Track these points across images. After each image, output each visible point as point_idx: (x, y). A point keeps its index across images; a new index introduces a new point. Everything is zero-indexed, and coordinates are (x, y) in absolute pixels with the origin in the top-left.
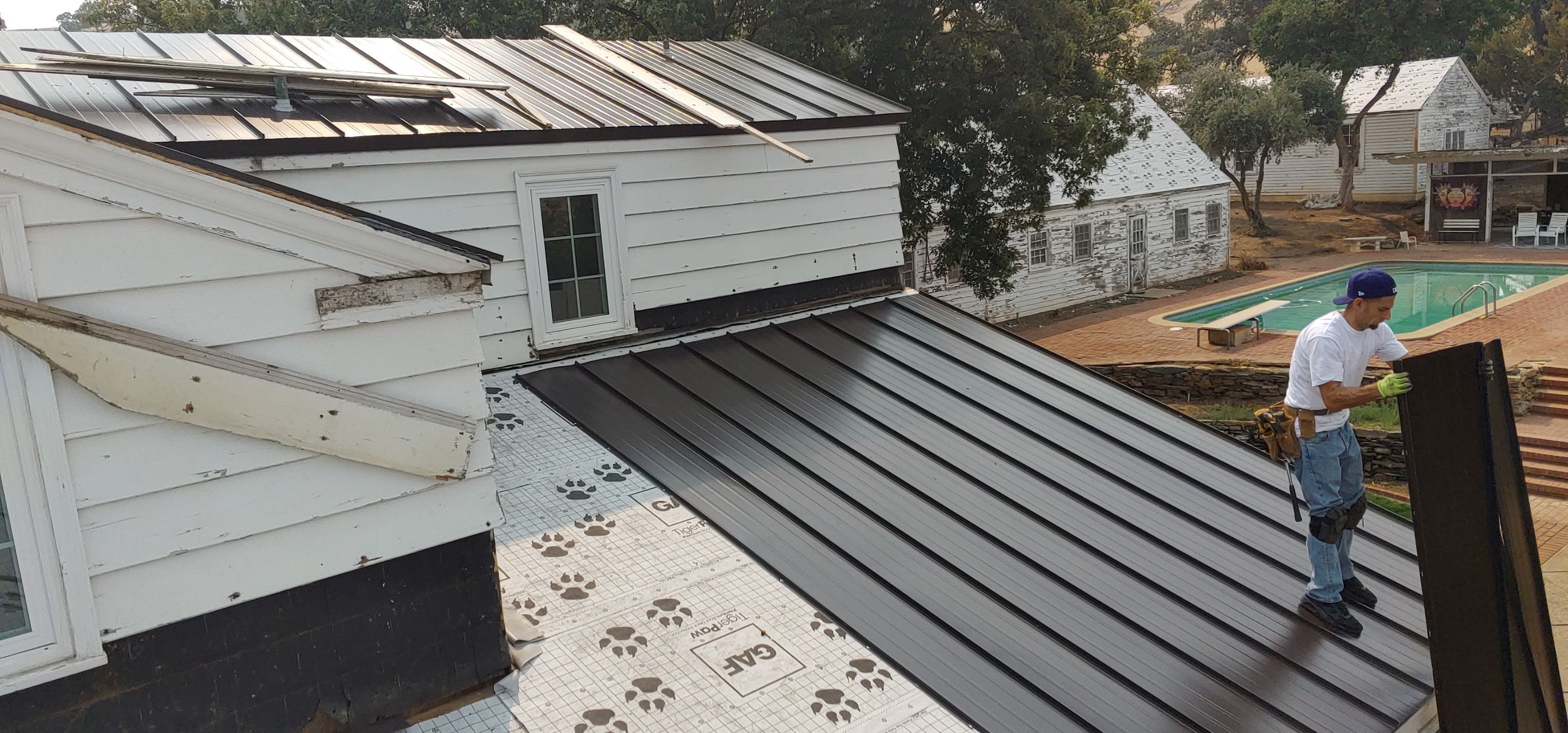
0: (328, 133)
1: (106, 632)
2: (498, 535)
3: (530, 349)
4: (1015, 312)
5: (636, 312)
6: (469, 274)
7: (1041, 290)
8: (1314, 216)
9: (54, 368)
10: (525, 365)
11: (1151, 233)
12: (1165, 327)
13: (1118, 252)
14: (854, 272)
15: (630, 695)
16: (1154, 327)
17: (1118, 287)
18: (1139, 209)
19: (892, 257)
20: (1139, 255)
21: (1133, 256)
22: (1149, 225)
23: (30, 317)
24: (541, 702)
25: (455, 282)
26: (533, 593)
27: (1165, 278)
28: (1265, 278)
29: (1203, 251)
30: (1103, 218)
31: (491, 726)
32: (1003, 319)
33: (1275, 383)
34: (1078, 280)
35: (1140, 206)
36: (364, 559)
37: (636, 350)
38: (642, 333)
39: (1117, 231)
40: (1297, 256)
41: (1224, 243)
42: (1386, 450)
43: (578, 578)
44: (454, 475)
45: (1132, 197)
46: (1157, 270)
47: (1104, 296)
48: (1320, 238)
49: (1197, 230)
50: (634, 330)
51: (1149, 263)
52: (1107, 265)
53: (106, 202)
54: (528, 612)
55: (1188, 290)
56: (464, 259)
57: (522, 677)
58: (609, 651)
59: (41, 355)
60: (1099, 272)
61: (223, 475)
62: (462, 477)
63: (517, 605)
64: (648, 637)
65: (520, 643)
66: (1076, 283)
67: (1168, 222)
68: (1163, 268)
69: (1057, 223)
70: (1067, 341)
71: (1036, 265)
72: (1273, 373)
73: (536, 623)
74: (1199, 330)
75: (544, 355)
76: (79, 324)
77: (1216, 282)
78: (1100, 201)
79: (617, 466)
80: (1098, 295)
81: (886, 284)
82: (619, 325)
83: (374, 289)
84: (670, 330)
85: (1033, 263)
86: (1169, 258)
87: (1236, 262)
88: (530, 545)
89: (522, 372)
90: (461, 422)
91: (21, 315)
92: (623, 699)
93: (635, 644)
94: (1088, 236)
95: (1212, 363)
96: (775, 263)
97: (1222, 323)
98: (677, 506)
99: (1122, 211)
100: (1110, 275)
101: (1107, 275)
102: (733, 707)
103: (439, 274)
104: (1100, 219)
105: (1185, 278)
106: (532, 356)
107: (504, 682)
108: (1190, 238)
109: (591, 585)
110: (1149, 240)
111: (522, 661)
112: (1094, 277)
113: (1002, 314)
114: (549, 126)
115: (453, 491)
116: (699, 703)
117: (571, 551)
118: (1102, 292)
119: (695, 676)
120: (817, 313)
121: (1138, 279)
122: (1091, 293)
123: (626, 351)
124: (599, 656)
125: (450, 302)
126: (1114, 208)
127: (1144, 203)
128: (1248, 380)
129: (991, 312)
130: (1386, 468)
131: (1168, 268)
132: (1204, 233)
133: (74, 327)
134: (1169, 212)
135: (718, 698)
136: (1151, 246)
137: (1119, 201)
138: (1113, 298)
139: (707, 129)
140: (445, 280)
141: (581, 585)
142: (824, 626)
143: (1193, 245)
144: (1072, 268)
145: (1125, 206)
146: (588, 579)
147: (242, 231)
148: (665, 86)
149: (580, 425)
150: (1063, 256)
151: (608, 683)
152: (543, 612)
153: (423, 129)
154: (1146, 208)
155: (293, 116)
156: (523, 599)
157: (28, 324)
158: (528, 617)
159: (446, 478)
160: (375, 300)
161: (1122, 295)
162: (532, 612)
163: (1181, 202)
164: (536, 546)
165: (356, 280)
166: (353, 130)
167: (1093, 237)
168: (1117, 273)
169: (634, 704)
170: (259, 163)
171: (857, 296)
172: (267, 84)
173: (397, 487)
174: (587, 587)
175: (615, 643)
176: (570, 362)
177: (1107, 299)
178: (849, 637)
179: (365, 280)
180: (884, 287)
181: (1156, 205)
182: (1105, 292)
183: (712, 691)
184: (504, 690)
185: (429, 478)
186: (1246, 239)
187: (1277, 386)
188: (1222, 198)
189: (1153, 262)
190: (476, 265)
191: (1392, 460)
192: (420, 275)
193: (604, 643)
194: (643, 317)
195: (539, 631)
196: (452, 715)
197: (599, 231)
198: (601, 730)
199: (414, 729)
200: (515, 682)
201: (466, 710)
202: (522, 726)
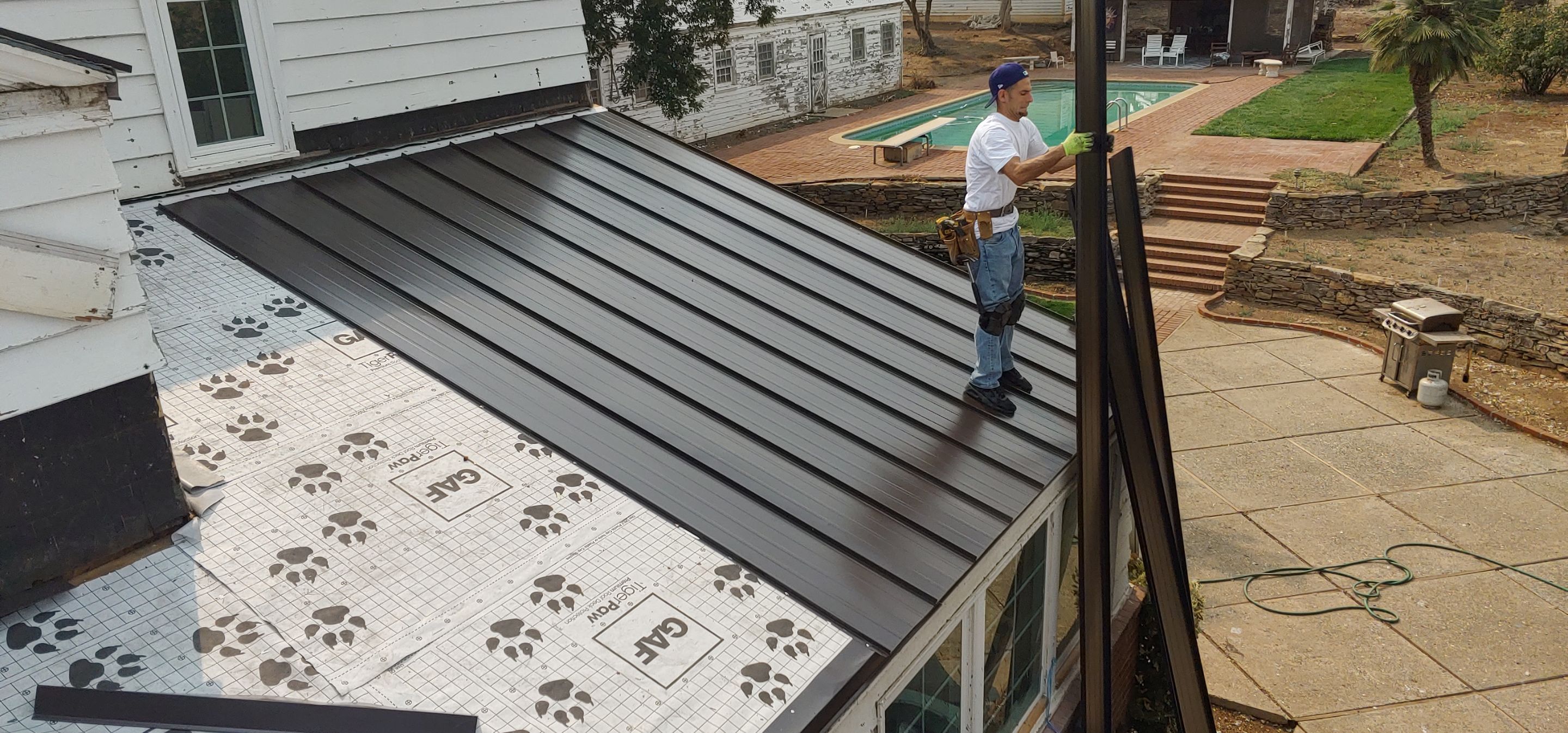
2: (159, 378)
3: (173, 176)
4: (703, 132)
5: (296, 134)
6: (91, 87)
7: (727, 109)
8: (977, 36)
10: (169, 194)
11: (831, 52)
12: (844, 145)
13: (799, 71)
14: (539, 87)
15: (328, 531)
16: (835, 146)
17: (801, 106)
18: (819, 28)
19: (578, 72)
20: (820, 74)
21: (814, 76)
22: (828, 44)
24: (228, 547)
25: (74, 97)
26: (207, 437)
27: (845, 97)
28: (933, 97)
29: (878, 71)
30: (785, 37)
31: (172, 576)
32: (692, 140)
33: (943, 196)
34: (762, 100)
35: (819, 25)
37: (299, 175)
38: (305, 156)
39: (798, 50)
40: (962, 75)
41: (898, 63)
42: (1036, 254)
43: (258, 418)
44: (98, 315)
45: (812, 16)
46: (837, 90)
47: (787, 116)
48: (982, 58)
49: (873, 50)
50: (294, 153)
51: (829, 82)
52: (790, 85)
54: (203, 457)
55: (865, 109)
56: (82, 69)
57: (203, 524)
58: (300, 489)
60: (782, 91)
62: (109, 317)
63: (189, 451)
64: (342, 472)
65: (198, 489)
66: (761, 102)
67: (845, 41)
68: (842, 87)
69: (741, 41)
70: (755, 161)
71: (722, 85)
72: (941, 187)
73: (214, 467)
74: (875, 147)
75: (191, 183)
77: (890, 100)
78: (781, 19)
79: (289, 301)
80: (781, 115)
81: (572, 101)
82: (277, 148)
84: (337, 152)
85: (719, 82)
86: (848, 77)
87: (908, 81)
88: (198, 388)
89: (166, 202)
90: (100, 256)
92: (321, 535)
93: (328, 480)
94: (771, 55)
95: (887, 179)
96: (451, 78)
97: (895, 141)
98: (361, 339)
99: (803, 29)
100: (793, 95)
101: (790, 94)
102: (440, 532)
103: (51, 87)
104: (782, 37)
105: (862, 97)
106: (176, 184)
107: (183, 531)
108: (866, 57)
109: (274, 425)
110: (829, 58)
111: (202, 508)
112: (777, 96)
113: (690, 135)
115: (97, 334)
116: (403, 531)
117: (246, 392)
118: (785, 112)
119: (396, 506)
120: (501, 131)
121: (819, 98)
122: (774, 113)
123: (287, 177)
124: (290, 495)
125: (69, 119)
126: (795, 26)
127: (824, 21)
128: (919, 195)
129: (680, 132)
130: (1036, 270)
131: (846, 88)
132: (879, 53)
134: (846, 31)
135: (423, 525)
136: (831, 65)
137: (799, 19)
138: (796, 118)
140: (60, 95)
141: (262, 426)
142: (529, 447)
143: (869, 65)
144: (755, 87)
145: (805, 25)
146: (269, 419)
149: (243, 259)
150: (747, 75)
151: (302, 522)
152: (221, 456)
154: (825, 26)
156: (195, 444)
158: (204, 462)
159: (89, 319)
161: (804, 115)
162: (208, 457)
163: (857, 22)
164: (205, 388)
167: (776, 56)
168: (799, 92)
169: (333, 539)
171: (543, 113)
173: (27, 331)
174: (268, 427)
175: (306, 480)
176: (224, 190)
177: (790, 119)
178: (555, 455)
181: (833, 24)
182: (788, 111)
183: (416, 519)
184: (184, 539)
185: (67, 320)
186: (918, 58)
187: (944, 199)
188: (896, 17)
189: (832, 82)
190: (98, 76)
191: (1041, 263)
192: (27, 88)
193: (294, 482)
194: (304, 139)
195: (218, 475)
196: (124, 571)
197: (245, 42)
198: (299, 568)
199: (80, 590)
200: (198, 530)
201: (140, 564)
202: (209, 573)
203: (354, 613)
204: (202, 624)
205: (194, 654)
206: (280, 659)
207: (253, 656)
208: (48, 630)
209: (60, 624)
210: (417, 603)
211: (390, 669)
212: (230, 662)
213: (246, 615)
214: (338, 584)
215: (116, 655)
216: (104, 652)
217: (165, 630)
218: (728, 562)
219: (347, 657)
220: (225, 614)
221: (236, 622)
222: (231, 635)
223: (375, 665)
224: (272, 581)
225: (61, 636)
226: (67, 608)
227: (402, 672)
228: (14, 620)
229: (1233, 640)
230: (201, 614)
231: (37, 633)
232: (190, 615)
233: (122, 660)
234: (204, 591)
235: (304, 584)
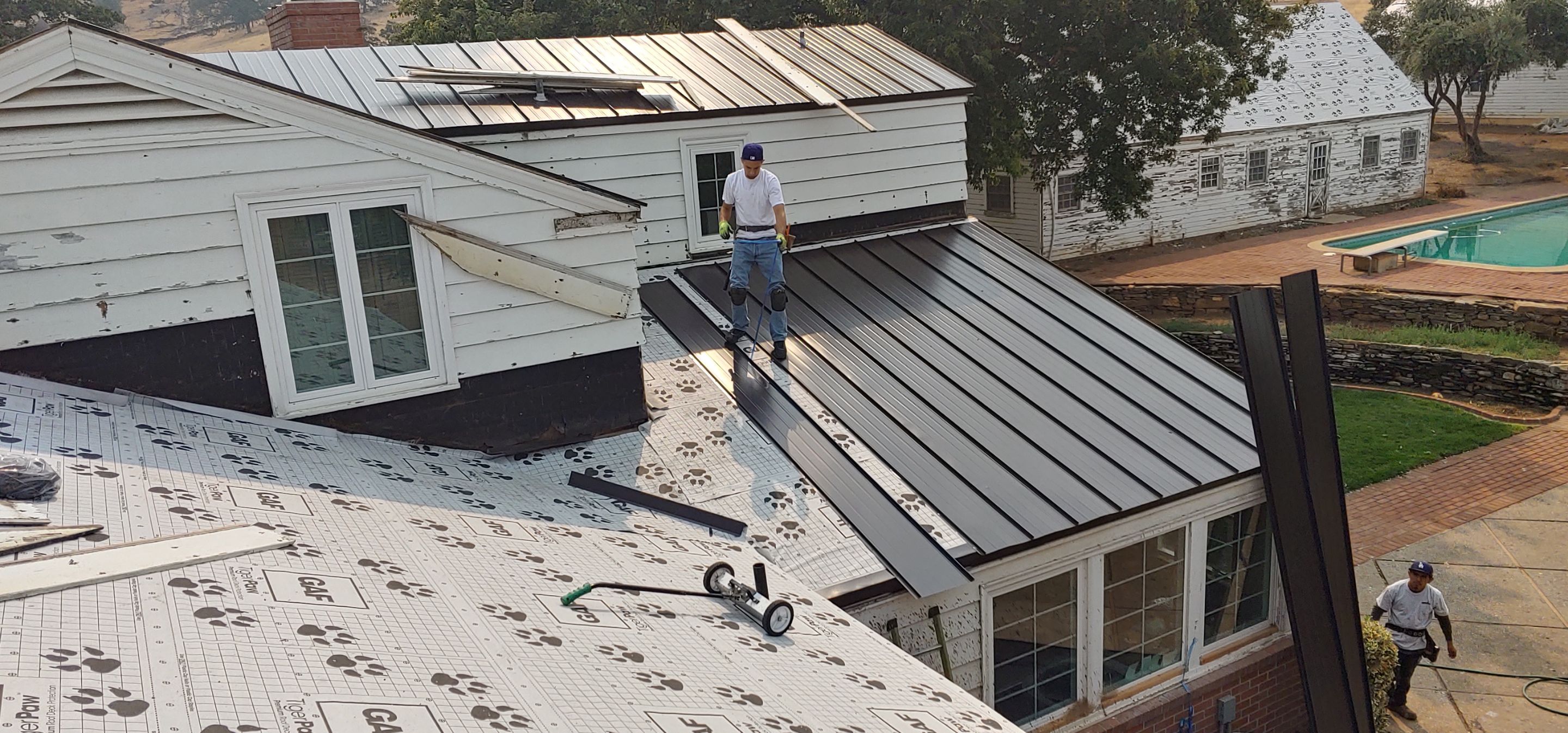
0: (566, 117)
1: (460, 374)
2: (644, 351)
3: (687, 253)
4: (1181, 232)
6: (630, 213)
7: (1210, 212)
8: (1545, 142)
9: (442, 252)
10: (683, 263)
11: (1335, 159)
12: (1319, 252)
13: (1296, 178)
14: (926, 204)
15: (708, 438)
16: (1310, 252)
17: (1294, 211)
18: (1322, 136)
19: (958, 192)
20: (1320, 180)
21: (1313, 182)
22: (1332, 151)
23: (434, 230)
24: (661, 436)
25: (623, 217)
26: (666, 387)
27: (1349, 204)
28: (1456, 207)
29: (1395, 178)
30: (1282, 144)
31: (635, 443)
32: (1169, 239)
33: (1402, 308)
34: (1250, 204)
35: (1323, 133)
36: (574, 354)
39: (1297, 158)
40: (1508, 184)
41: (1420, 170)
42: (1489, 373)
43: (692, 382)
44: (621, 315)
45: (1315, 124)
46: (1338, 195)
47: (1278, 220)
48: (1540, 166)
49: (1389, 157)
51: (1330, 189)
52: (1284, 190)
53: (464, 178)
54: (662, 396)
55: (1367, 216)
56: (627, 205)
57: (653, 425)
58: (702, 417)
59: (437, 246)
60: (1274, 196)
61: (510, 306)
62: (624, 318)
63: (656, 392)
65: (654, 409)
66: (1249, 206)
67: (1355, 148)
68: (1347, 194)
69: (1231, 149)
71: (1208, 189)
72: (1401, 299)
73: (665, 401)
74: (1343, 256)
75: (695, 257)
76: (452, 233)
77: (1402, 209)
78: (1279, 128)
79: (727, 326)
80: (1272, 218)
81: (952, 213)
83: (582, 220)
85: (1203, 186)
86: (1354, 185)
87: (1433, 189)
88: (668, 364)
89: (681, 267)
90: (625, 289)
91: (430, 229)
92: (704, 439)
93: (717, 416)
94: (1263, 161)
95: (1346, 287)
96: (862, 198)
97: (1365, 251)
99: (1303, 138)
100: (1287, 200)
101: (1283, 200)
103: (615, 213)
104: (1278, 145)
105: (1373, 204)
106: (688, 257)
107: (644, 425)
108: (1379, 164)
109: (699, 387)
110: (1332, 166)
111: (654, 417)
112: (1269, 202)
113: (1168, 234)
114: (702, 108)
115: (620, 323)
116: (743, 445)
117: (691, 369)
118: (1276, 216)
121: (1317, 204)
122: (1264, 216)
124: (696, 419)
125: (620, 227)
126: (1294, 135)
127: (1329, 130)
128: (1377, 305)
129: (1156, 231)
130: (1488, 390)
131: (1352, 194)
132: (1397, 160)
133: (450, 234)
134: (1357, 138)
136: (1333, 172)
137: (1299, 128)
138: (1287, 222)
139: (812, 105)
140: (618, 215)
141: (694, 386)
142: (826, 417)
143: (1383, 172)
144: (1244, 192)
145: (1307, 133)
146: (697, 383)
147: (521, 191)
148: (792, 71)
149: (710, 302)
150: (1235, 180)
151: (698, 432)
152: (670, 397)
153: (623, 112)
154: (1331, 134)
155: (546, 104)
156: (660, 390)
157: (434, 233)
158: (662, 399)
159: (616, 317)
160: (583, 225)
161: (1298, 220)
162: (664, 396)
163: (1371, 129)
164: (672, 365)
165: (574, 215)
166: (582, 113)
167: (1269, 163)
168: (1293, 198)
169: (709, 442)
170: (527, 136)
172: (531, 83)
173: (592, 319)
174: (696, 387)
175: (706, 414)
176: (712, 262)
177: (1281, 223)
178: (838, 424)
179: (578, 215)
180: (950, 215)
181: (1344, 131)
182: (1279, 216)
183: (752, 440)
184: (644, 429)
185: (608, 316)
186: (1460, 165)
187: (1403, 311)
188: (1422, 125)
189: (1335, 188)
190: (634, 208)
191: (1493, 383)
192: (605, 213)
193: (700, 413)
195: (665, 405)
196: (616, 438)
198: (690, 451)
199: (595, 441)
200: (650, 426)
201: (623, 436)
202: (650, 445)
203: (708, 474)
204: (641, 465)
205: (635, 475)
206: (669, 485)
207: (658, 481)
208: (581, 454)
209: (586, 453)
210: (739, 476)
211: (716, 499)
212: (647, 482)
213: (661, 465)
214: (705, 461)
215: (604, 469)
216: (599, 467)
217: (626, 464)
218: (912, 492)
219: (698, 490)
220: (652, 463)
221: (655, 467)
222: (652, 471)
223: (710, 496)
224: (676, 454)
225: (585, 457)
226: (590, 448)
227: (721, 501)
228: (568, 448)
229: (1483, 720)
230: (642, 460)
231: (576, 454)
232: (637, 460)
233: (606, 471)
234: (646, 452)
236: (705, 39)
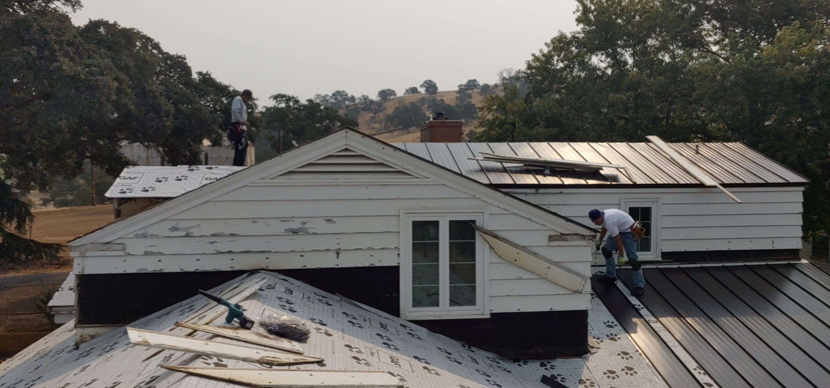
0: (559, 182)
1: (491, 310)
2: (590, 313)
5: (662, 253)
6: (590, 236)
15: (623, 370)
24: (595, 364)
25: (586, 238)
26: (600, 336)
31: (579, 365)
36: (551, 309)
37: (660, 267)
38: (664, 260)
44: (579, 291)
50: (660, 259)
53: (506, 210)
54: (597, 340)
56: (589, 231)
57: (591, 356)
58: (620, 357)
59: (488, 243)
61: (520, 278)
62: (581, 293)
63: (594, 338)
64: (634, 357)
65: (592, 347)
73: (599, 344)
76: (496, 237)
79: (639, 305)
81: (790, 256)
82: (654, 256)
83: (564, 237)
84: (676, 261)
90: (583, 277)
91: (486, 234)
92: (620, 370)
93: (629, 357)
96: (729, 240)
98: (657, 322)
102: (655, 382)
103: (582, 235)
107: (586, 355)
111: (592, 352)
114: (636, 183)
115: (578, 296)
116: (644, 378)
119: (645, 371)
120: (748, 264)
123: (655, 267)
124: (616, 358)
125: (584, 243)
135: (651, 378)
139: (701, 185)
140: (583, 237)
142: (698, 370)
147: (534, 219)
148: (690, 166)
151: (617, 365)
152: (602, 341)
153: (591, 182)
155: (549, 175)
156: (597, 337)
157: (487, 236)
158: (597, 342)
159: (576, 292)
160: (564, 240)
162: (599, 341)
164: (604, 323)
165: (560, 234)
166: (568, 181)
169: (623, 372)
170: (538, 191)
172: (543, 164)
173: (563, 291)
175: (622, 355)
178: (707, 376)
179: (562, 234)
183: (650, 376)
184: (585, 358)
185: (571, 291)
190: (593, 233)
192: (577, 235)
193: (619, 354)
194: (665, 255)
195: (599, 346)
196: (569, 360)
197: (651, 220)
198: (611, 375)
199: (557, 360)
200: (589, 357)
201: (573, 359)
202: (588, 368)
204: (582, 378)
205: (578, 383)
208: (549, 366)
209: (552, 365)
213: (593, 380)
214: (620, 383)
216: (559, 375)
217: (573, 376)
220: (588, 378)
221: (590, 381)
222: (588, 383)
224: (603, 376)
225: (551, 368)
226: (554, 363)
228: (542, 361)
230: (583, 376)
231: (546, 365)
232: (580, 375)
233: (562, 378)
234: (585, 371)
235: (611, 379)
236: (640, 146)
